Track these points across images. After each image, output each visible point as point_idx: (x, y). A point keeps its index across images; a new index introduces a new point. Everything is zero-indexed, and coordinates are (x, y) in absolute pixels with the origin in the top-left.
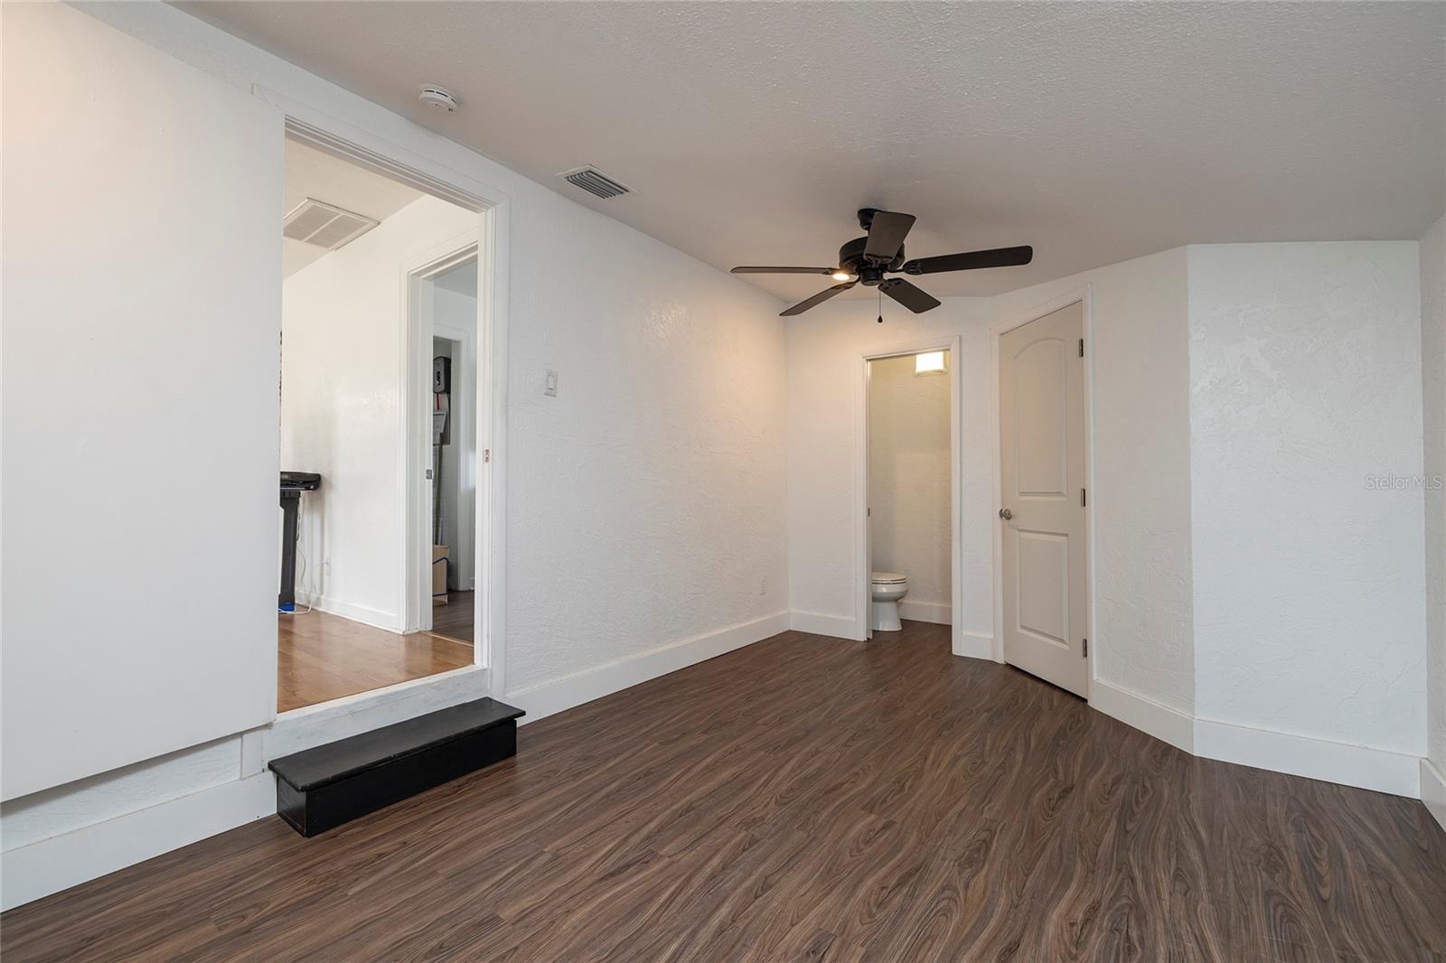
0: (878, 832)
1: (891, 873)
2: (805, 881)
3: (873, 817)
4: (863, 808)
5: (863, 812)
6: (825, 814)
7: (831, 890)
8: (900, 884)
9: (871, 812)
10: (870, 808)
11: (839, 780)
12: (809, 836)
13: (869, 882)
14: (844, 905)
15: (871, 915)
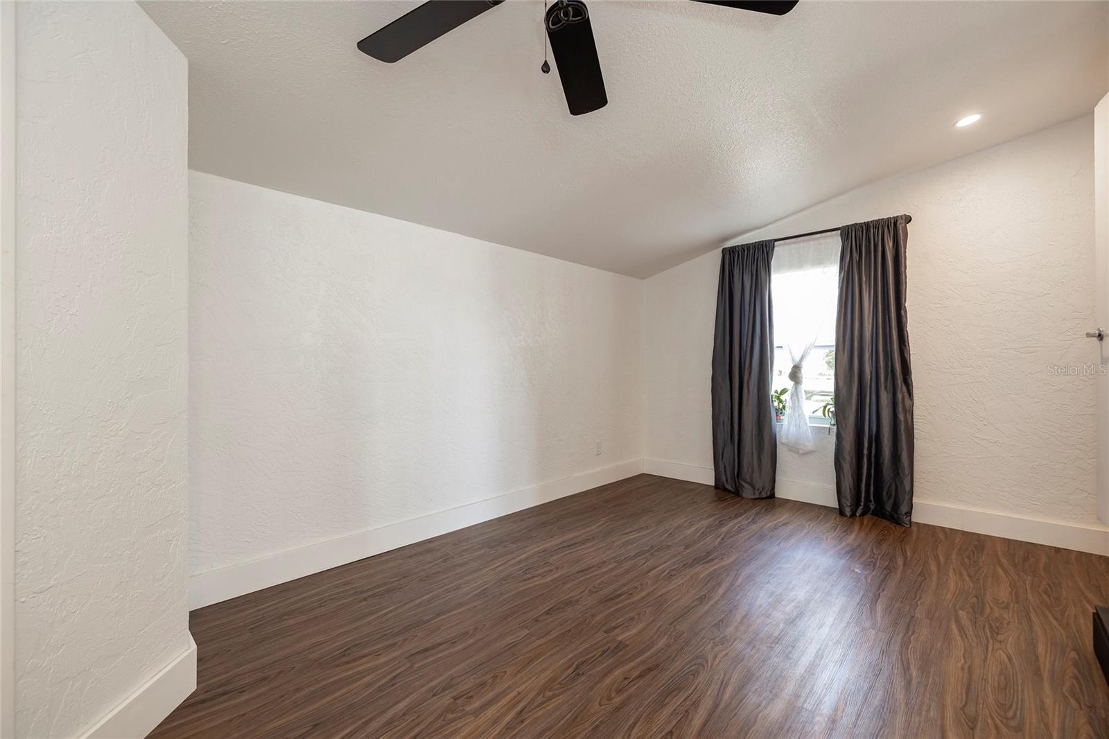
0: (621, 625)
1: (623, 601)
2: (676, 601)
3: (620, 638)
4: (627, 646)
5: (627, 643)
6: (661, 644)
7: (661, 595)
8: (620, 595)
9: (620, 642)
10: (621, 646)
11: (641, 682)
12: (675, 626)
13: (638, 597)
14: (654, 589)
15: (642, 585)
